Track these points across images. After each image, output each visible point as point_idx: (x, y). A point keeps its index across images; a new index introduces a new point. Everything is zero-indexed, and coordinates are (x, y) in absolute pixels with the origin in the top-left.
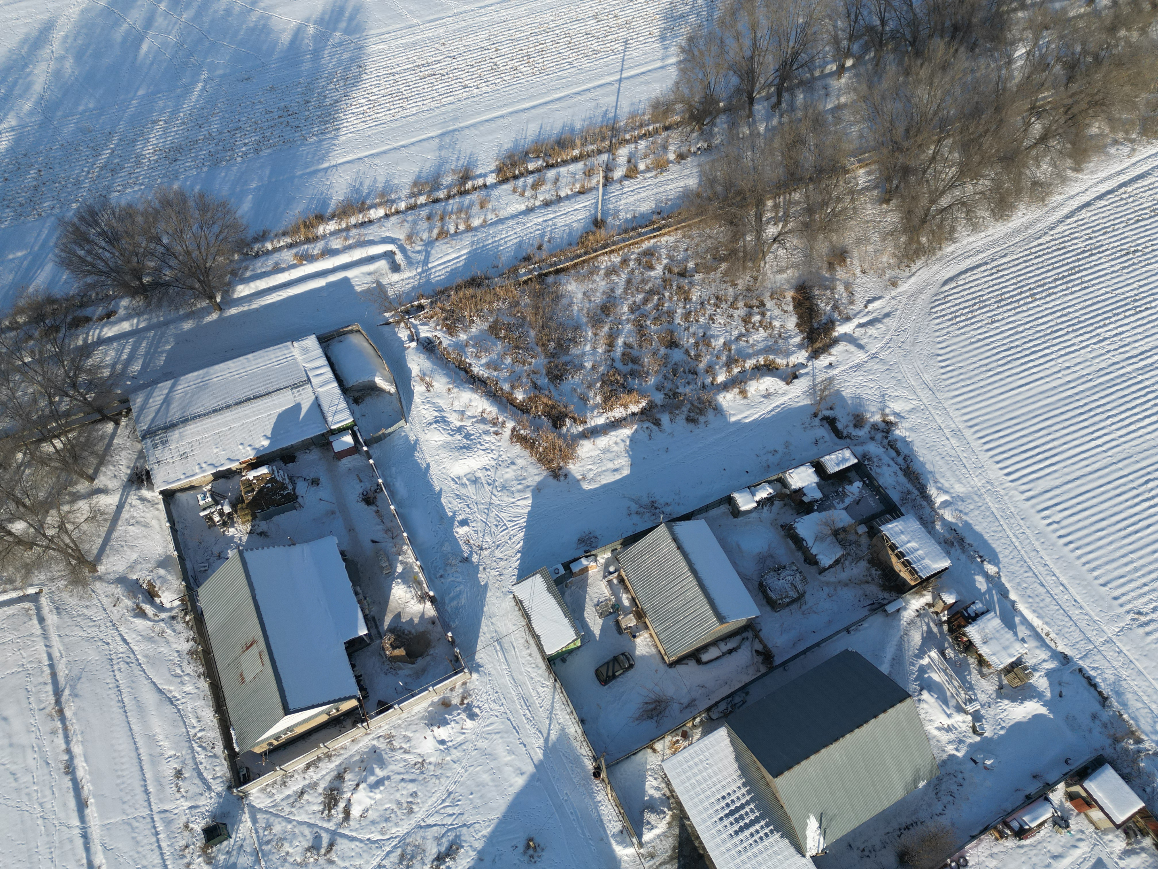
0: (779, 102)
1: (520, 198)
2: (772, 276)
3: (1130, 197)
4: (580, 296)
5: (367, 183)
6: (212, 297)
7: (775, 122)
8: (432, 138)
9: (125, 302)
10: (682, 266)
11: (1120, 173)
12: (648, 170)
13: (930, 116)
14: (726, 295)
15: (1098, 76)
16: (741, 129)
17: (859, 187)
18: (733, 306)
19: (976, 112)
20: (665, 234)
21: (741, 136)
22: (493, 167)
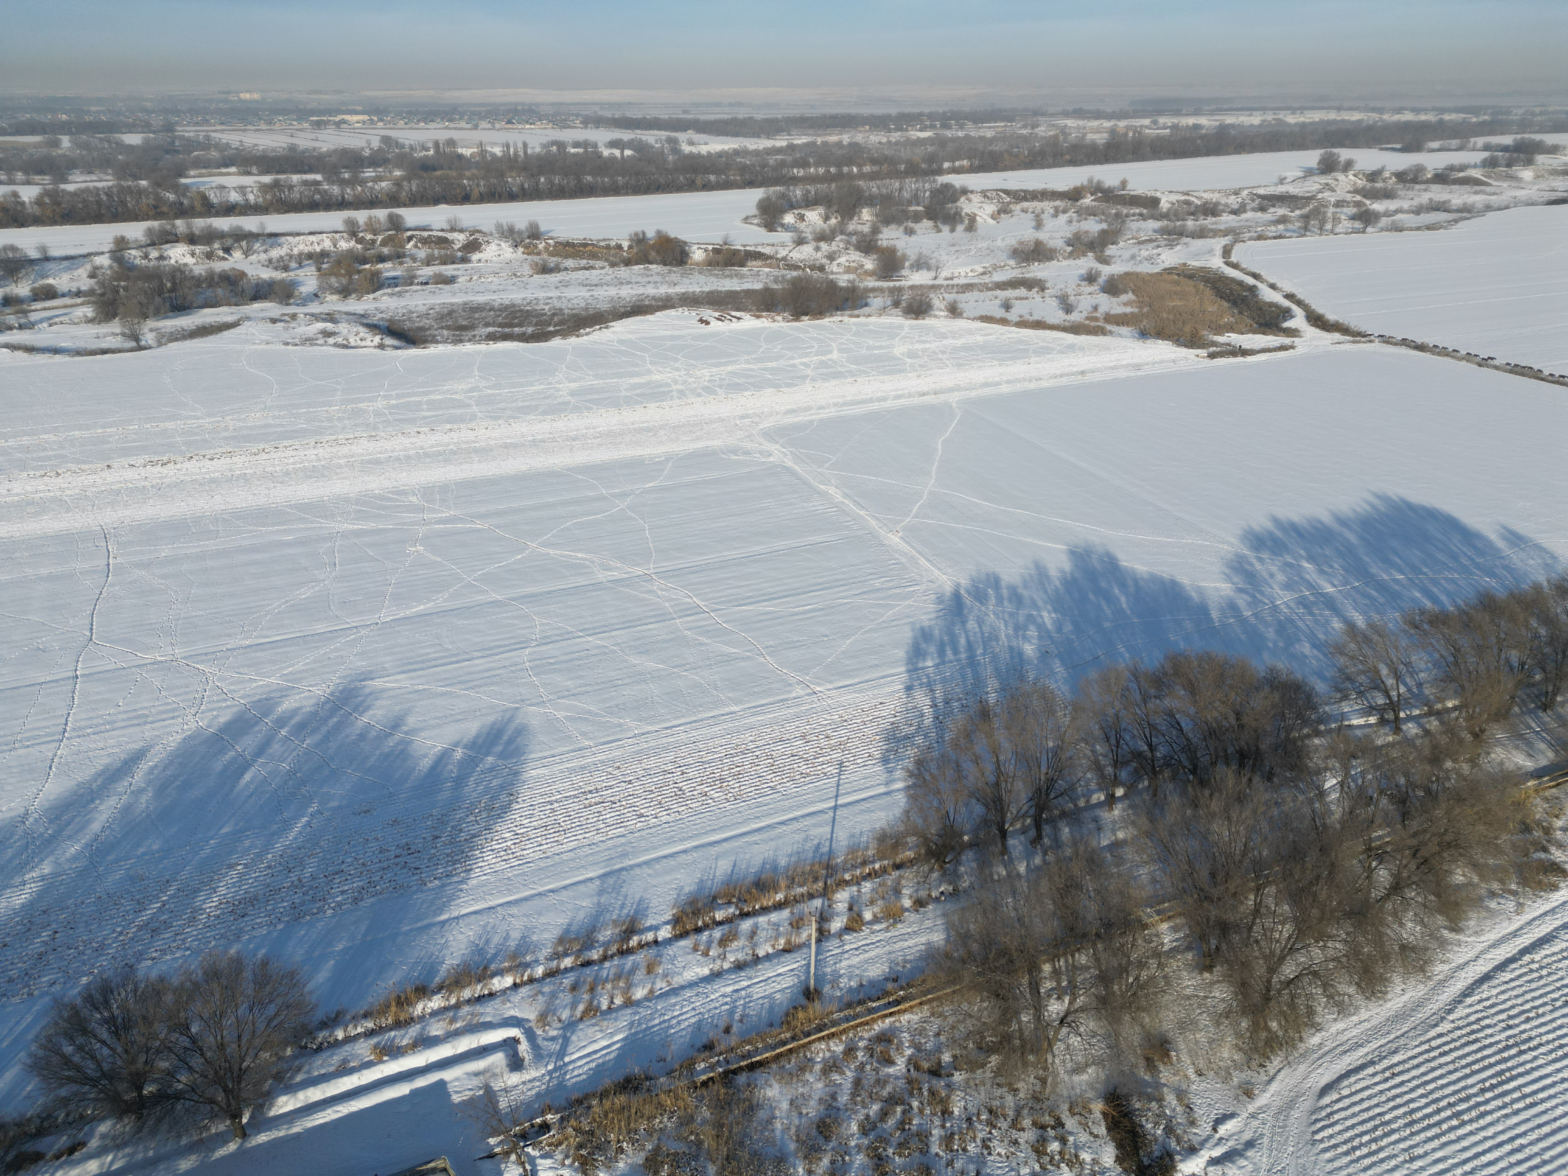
0: (1039, 837)
1: (702, 959)
2: (1066, 1078)
3: (1542, 968)
4: (785, 1105)
5: (496, 940)
6: (236, 1116)
7: (1038, 860)
8: (591, 879)
9: (104, 1128)
10: (934, 1059)
11: (1515, 934)
12: (876, 920)
13: (1238, 858)
14: (1003, 1107)
15: (1439, 813)
16: (994, 869)
17: (1166, 948)
18: (1015, 1124)
19: (1296, 854)
20: (905, 1011)
21: (996, 877)
22: (668, 917)
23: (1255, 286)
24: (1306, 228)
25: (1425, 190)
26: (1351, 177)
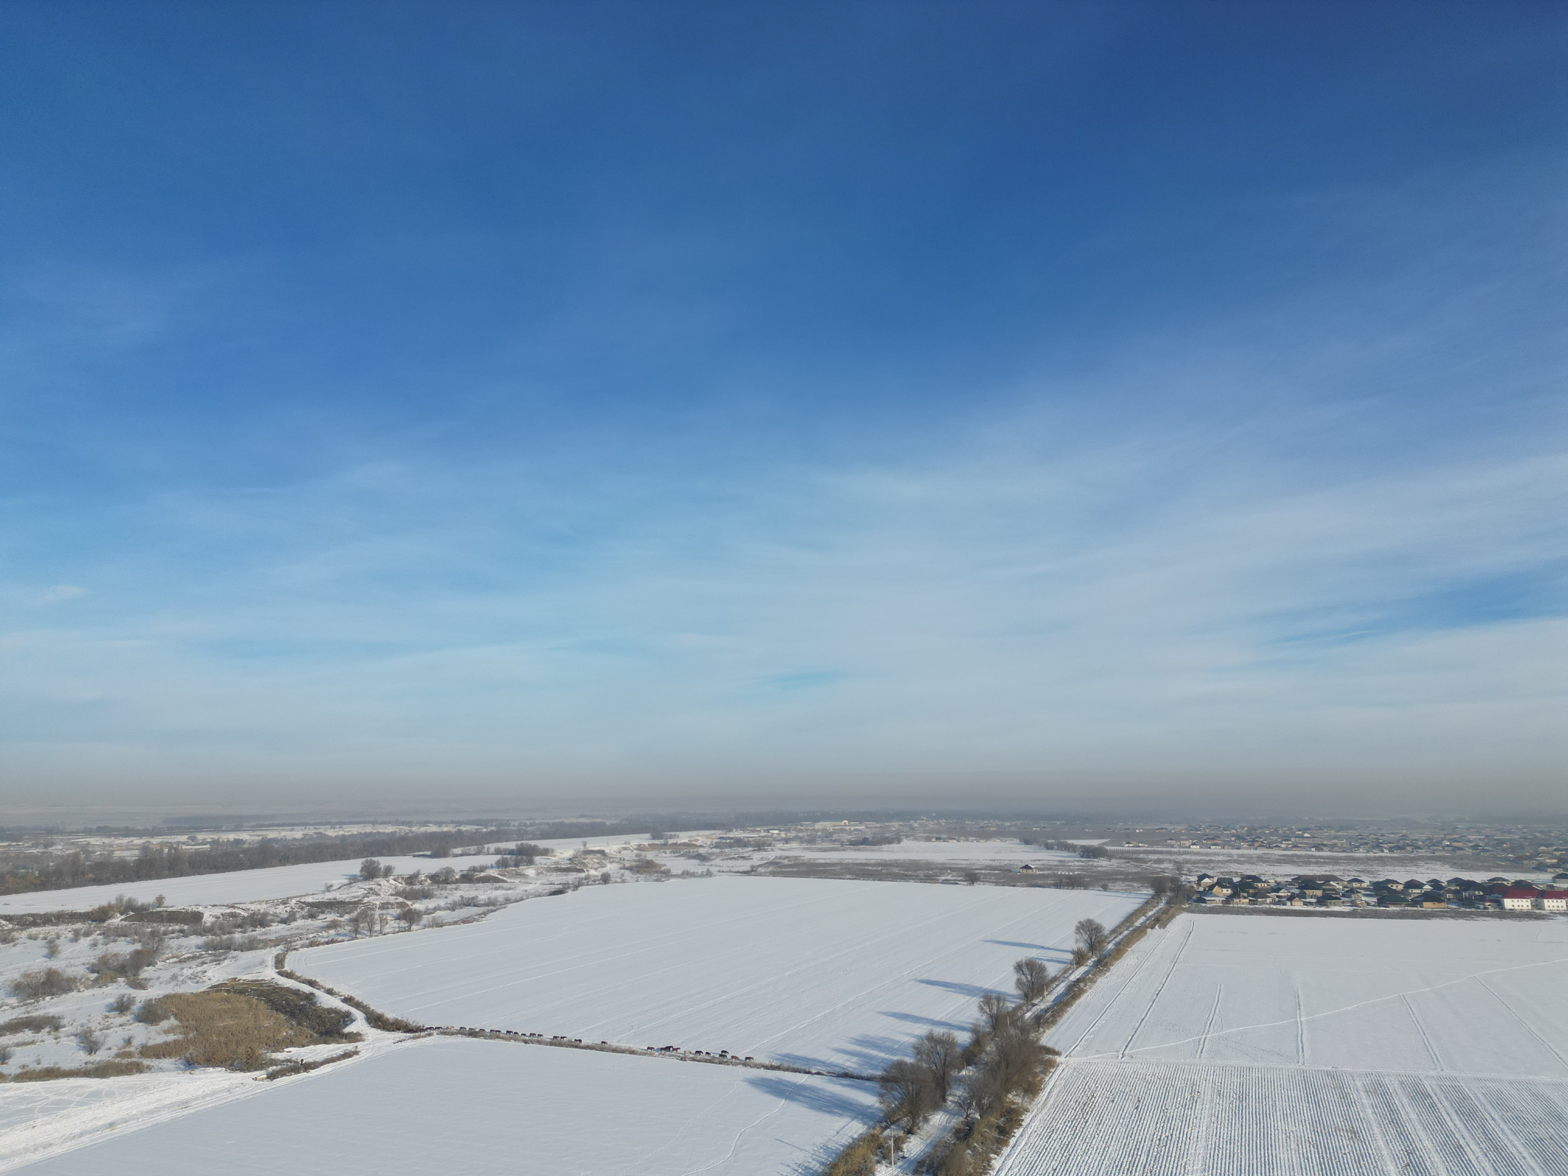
23: (312, 994)
24: (356, 931)
25: (456, 889)
26: (392, 881)
